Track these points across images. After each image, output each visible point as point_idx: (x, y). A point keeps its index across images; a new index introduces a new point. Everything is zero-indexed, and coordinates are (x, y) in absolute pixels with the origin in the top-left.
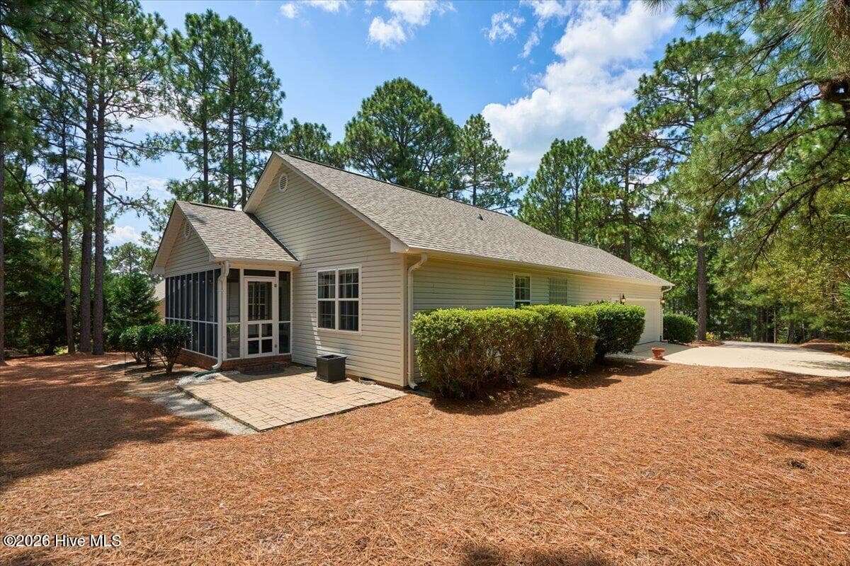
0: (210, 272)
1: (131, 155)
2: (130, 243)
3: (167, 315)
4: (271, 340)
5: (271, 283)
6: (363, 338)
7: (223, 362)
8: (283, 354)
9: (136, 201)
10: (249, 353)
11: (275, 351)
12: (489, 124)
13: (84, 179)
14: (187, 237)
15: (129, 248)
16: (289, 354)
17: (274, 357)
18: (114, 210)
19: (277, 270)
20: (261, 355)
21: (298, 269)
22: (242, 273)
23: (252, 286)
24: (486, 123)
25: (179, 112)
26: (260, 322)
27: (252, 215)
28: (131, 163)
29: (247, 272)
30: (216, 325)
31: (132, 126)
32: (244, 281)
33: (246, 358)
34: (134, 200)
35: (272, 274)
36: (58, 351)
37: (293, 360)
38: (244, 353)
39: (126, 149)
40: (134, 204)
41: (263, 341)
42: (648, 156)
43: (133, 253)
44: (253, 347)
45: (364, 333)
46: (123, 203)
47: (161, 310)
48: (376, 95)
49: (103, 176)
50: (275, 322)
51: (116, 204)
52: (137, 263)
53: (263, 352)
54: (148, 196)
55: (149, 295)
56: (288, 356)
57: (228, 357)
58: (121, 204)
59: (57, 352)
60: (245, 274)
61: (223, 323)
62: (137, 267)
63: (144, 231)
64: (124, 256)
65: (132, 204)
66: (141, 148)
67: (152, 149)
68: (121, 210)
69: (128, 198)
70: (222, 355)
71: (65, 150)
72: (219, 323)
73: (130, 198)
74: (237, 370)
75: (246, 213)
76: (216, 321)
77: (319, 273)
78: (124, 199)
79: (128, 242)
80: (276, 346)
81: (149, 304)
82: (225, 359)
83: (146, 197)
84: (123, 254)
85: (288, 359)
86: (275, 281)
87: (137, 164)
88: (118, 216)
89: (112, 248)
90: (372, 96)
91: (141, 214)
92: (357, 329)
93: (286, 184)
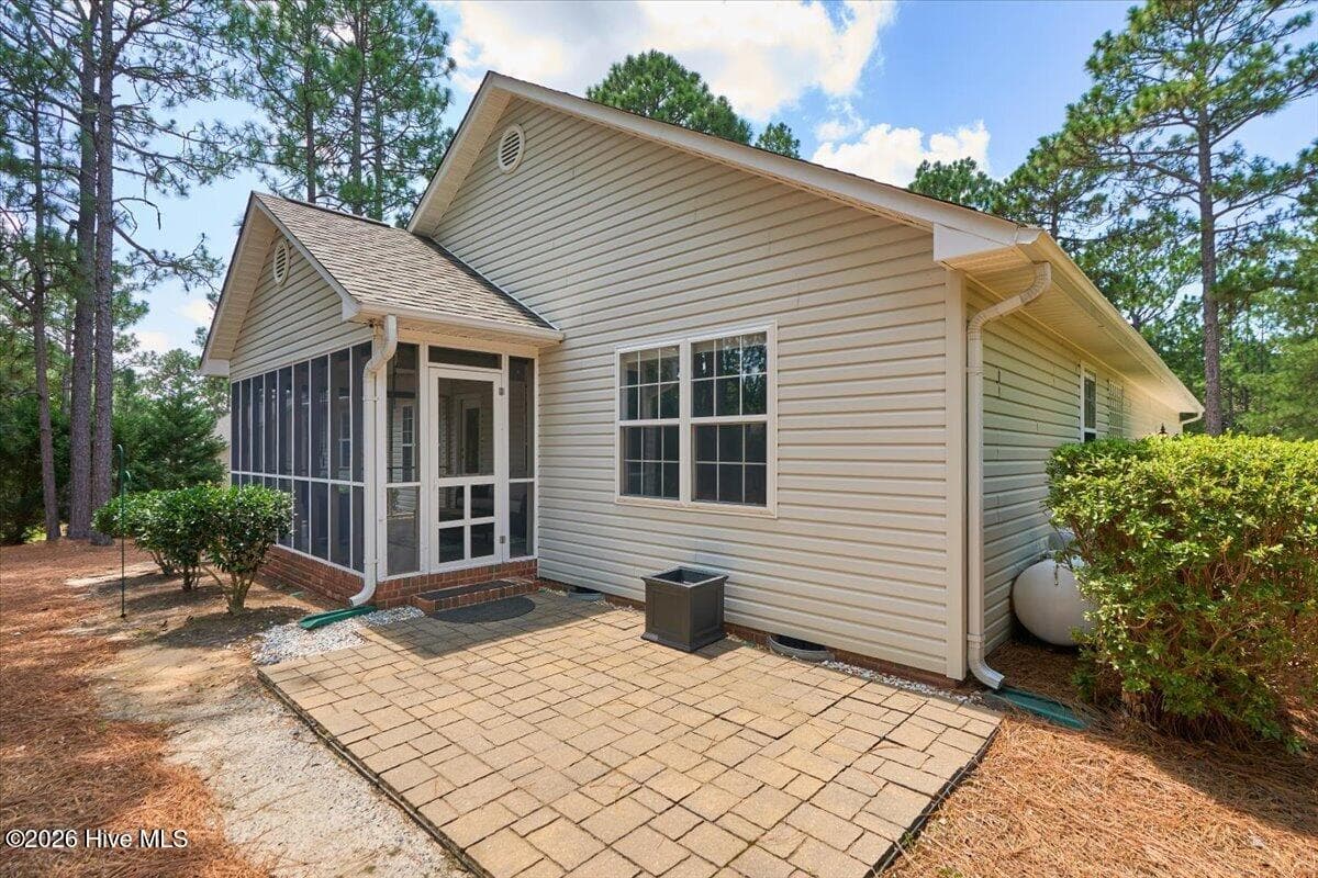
0: (341, 356)
1: (172, 177)
2: (180, 350)
3: (235, 467)
4: (491, 525)
5: (491, 384)
6: (783, 525)
7: (379, 587)
8: (517, 560)
9: (182, 260)
10: (442, 560)
11: (501, 553)
12: (798, 141)
13: (78, 209)
14: (278, 280)
15: (177, 357)
16: (530, 558)
17: (498, 568)
18: (141, 276)
19: (506, 351)
20: (469, 562)
21: (553, 350)
22: (424, 354)
23: (448, 389)
24: (793, 139)
25: (261, 89)
26: (468, 482)
27: (427, 238)
28: (172, 190)
29: (438, 355)
30: (359, 492)
31: (173, 122)
32: (430, 376)
33: (433, 572)
34: (177, 258)
35: (492, 361)
36: (31, 536)
37: (540, 572)
38: (430, 561)
39: (163, 163)
40: (180, 267)
41: (474, 528)
42: (1090, 188)
43: (185, 367)
44: (450, 544)
45: (787, 511)
46: (157, 263)
47: (225, 458)
48: (611, 81)
49: (111, 197)
50: (500, 480)
51: (143, 263)
52: (192, 384)
53: (474, 554)
54: (205, 252)
55: (207, 432)
56: (530, 562)
57: (391, 571)
58: (154, 266)
59: (27, 538)
60: (431, 359)
61: (376, 482)
62: (191, 389)
63: (201, 326)
64: (168, 371)
65: (174, 264)
66: (190, 164)
67: (211, 164)
68: (155, 276)
69: (166, 253)
70: (376, 569)
71: (38, 150)
72: (368, 484)
73: (170, 254)
74: (414, 604)
75: (414, 234)
76: (359, 476)
77: (624, 356)
78: (160, 255)
79: (175, 349)
80: (502, 540)
81: (205, 448)
82: (383, 577)
83: (200, 252)
84: (167, 369)
85: (529, 570)
86: (500, 379)
87: (183, 194)
88: (150, 288)
89: (145, 354)
90: (605, 82)
91: (191, 285)
92: (762, 501)
93: (520, 151)
